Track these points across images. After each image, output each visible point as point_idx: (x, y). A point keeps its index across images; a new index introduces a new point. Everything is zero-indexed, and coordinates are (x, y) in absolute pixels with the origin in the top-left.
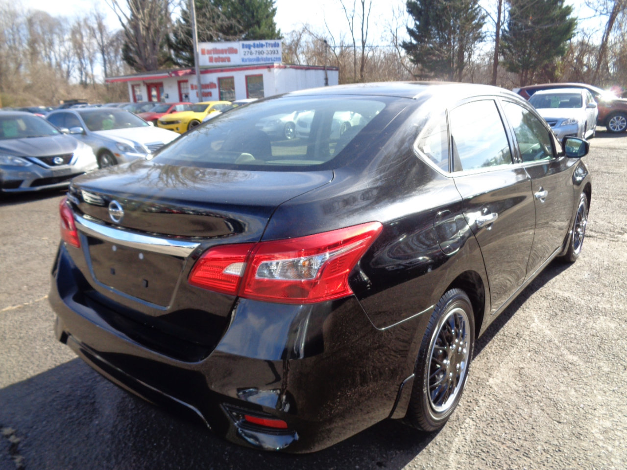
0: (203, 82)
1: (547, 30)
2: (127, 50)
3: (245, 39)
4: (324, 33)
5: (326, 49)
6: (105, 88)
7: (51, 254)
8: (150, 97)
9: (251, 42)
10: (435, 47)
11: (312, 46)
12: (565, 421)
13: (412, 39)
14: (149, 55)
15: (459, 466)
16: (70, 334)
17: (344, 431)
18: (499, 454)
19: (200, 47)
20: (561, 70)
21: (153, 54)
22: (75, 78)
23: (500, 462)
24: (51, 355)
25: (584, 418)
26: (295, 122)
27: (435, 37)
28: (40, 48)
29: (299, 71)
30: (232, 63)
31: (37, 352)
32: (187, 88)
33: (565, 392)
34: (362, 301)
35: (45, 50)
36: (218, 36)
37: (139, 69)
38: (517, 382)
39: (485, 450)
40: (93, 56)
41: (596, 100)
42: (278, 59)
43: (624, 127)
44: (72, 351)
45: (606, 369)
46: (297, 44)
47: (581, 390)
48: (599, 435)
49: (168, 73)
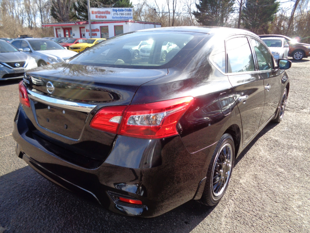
0: (92, 28)
1: (265, 7)
2: (53, 10)
3: (114, 7)
4: (154, 5)
5: (155, 14)
6: (41, 30)
7: (13, 112)
8: (65, 35)
9: (117, 9)
10: (209, 15)
11: (148, 12)
12: (279, 201)
13: (198, 10)
14: (65, 13)
15: (227, 224)
16: (24, 153)
17: (169, 206)
18: (246, 218)
19: (91, 10)
20: (271, 28)
21: (67, 13)
22: (26, 24)
23: (247, 222)
24: (14, 164)
25: (288, 200)
26: (139, 50)
27: (209, 10)
28: (8, 7)
29: (141, 24)
30: (107, 19)
31: (6, 163)
32: (84, 31)
33: (278, 186)
34: (183, 138)
35: (10, 9)
36: (101, 5)
37: (59, 21)
38: (254, 181)
39: (239, 216)
40: (36, 13)
41: (288, 43)
42: (131, 18)
43: (301, 57)
44: (25, 162)
45: (298, 176)
46: (140, 10)
47: (286, 186)
48: (296, 209)
49: (75, 23)
